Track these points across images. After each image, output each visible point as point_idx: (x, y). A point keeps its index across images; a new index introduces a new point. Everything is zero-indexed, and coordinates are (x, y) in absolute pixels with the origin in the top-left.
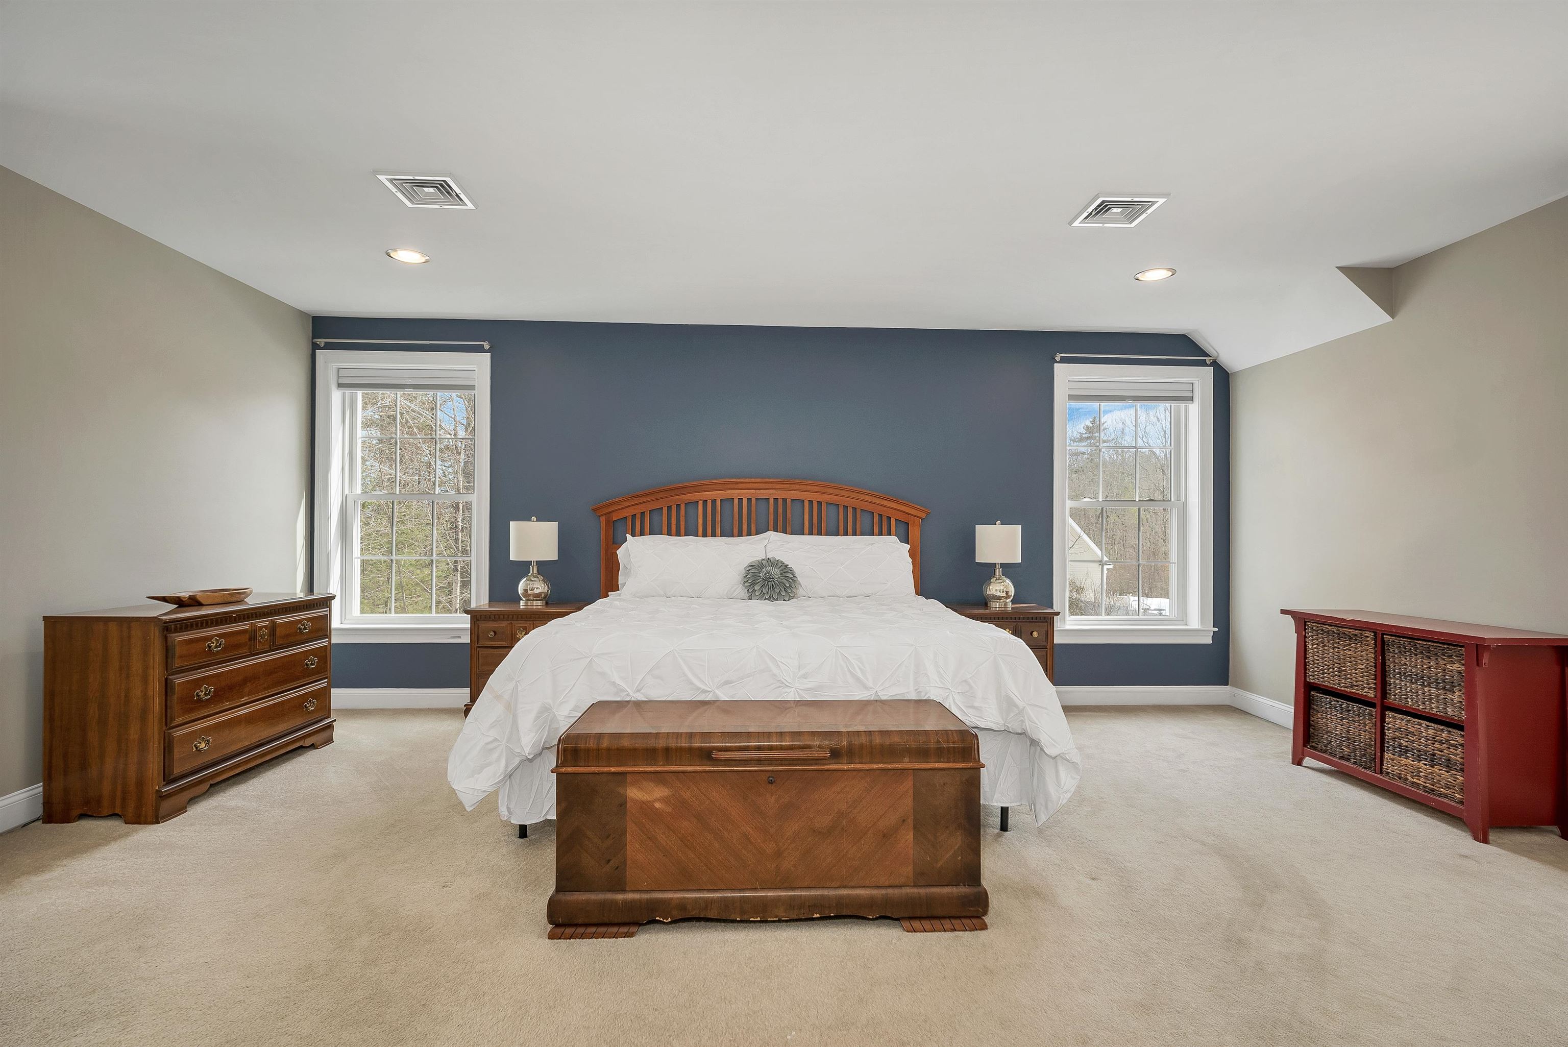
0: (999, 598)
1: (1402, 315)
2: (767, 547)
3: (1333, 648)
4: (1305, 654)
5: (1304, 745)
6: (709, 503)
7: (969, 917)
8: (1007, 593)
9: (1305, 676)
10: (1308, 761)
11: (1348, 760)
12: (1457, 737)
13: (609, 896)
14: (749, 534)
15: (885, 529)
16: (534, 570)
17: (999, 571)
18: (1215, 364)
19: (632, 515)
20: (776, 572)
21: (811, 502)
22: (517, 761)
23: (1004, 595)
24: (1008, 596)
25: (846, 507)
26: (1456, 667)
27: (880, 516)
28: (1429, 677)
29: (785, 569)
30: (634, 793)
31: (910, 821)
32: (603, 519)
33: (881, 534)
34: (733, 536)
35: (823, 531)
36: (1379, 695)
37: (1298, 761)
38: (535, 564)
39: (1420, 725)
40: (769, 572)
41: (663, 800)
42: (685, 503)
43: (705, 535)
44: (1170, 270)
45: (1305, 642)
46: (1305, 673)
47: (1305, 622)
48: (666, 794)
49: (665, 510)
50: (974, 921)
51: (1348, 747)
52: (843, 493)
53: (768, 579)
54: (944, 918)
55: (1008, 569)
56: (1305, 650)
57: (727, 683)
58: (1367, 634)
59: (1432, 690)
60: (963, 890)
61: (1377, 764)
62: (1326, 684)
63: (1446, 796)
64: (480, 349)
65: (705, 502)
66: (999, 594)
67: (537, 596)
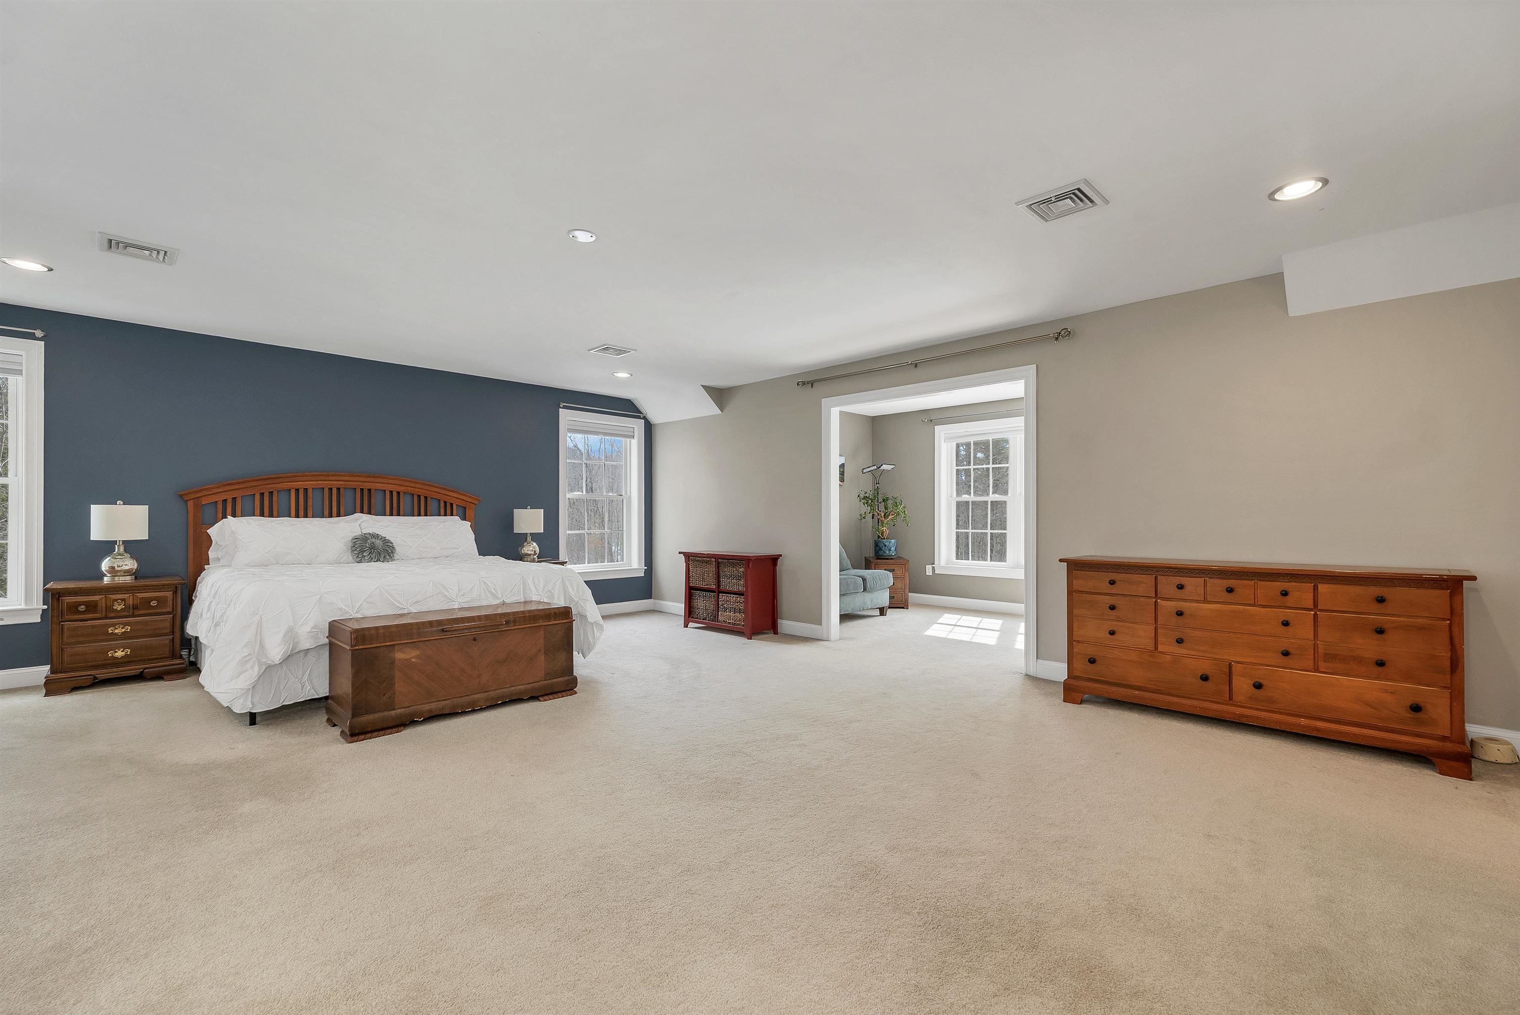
0: (530, 555)
1: (725, 411)
2: (361, 525)
3: (700, 568)
4: (689, 572)
5: (689, 617)
6: (301, 492)
7: (569, 690)
8: (535, 551)
9: (689, 583)
10: (691, 625)
11: (706, 620)
12: (742, 599)
13: (386, 713)
14: (339, 515)
15: (449, 511)
16: (119, 549)
17: (529, 538)
18: (645, 418)
19: (223, 500)
20: (378, 543)
21: (391, 492)
22: (264, 667)
23: (533, 553)
24: (535, 554)
25: (419, 496)
26: (742, 569)
27: (445, 502)
28: (734, 576)
29: (386, 542)
30: (399, 655)
31: (543, 650)
32: (191, 503)
33: (445, 515)
34: (323, 517)
35: (401, 513)
36: (717, 588)
37: (686, 626)
38: (121, 544)
39: (731, 596)
40: (373, 543)
41: (416, 657)
42: (278, 491)
43: (297, 516)
44: (629, 374)
45: (689, 567)
46: (689, 582)
47: (689, 557)
48: (418, 653)
49: (258, 497)
50: (571, 691)
51: (706, 613)
52: (418, 486)
53: (373, 548)
54: (558, 692)
55: (535, 537)
56: (689, 571)
57: (416, 602)
58: (713, 559)
59: (735, 581)
60: (567, 678)
61: (715, 618)
62: (697, 585)
63: (739, 625)
64: (32, 337)
65: (297, 490)
66: (529, 552)
67: (128, 572)
